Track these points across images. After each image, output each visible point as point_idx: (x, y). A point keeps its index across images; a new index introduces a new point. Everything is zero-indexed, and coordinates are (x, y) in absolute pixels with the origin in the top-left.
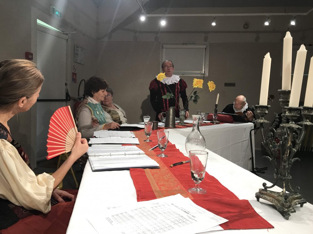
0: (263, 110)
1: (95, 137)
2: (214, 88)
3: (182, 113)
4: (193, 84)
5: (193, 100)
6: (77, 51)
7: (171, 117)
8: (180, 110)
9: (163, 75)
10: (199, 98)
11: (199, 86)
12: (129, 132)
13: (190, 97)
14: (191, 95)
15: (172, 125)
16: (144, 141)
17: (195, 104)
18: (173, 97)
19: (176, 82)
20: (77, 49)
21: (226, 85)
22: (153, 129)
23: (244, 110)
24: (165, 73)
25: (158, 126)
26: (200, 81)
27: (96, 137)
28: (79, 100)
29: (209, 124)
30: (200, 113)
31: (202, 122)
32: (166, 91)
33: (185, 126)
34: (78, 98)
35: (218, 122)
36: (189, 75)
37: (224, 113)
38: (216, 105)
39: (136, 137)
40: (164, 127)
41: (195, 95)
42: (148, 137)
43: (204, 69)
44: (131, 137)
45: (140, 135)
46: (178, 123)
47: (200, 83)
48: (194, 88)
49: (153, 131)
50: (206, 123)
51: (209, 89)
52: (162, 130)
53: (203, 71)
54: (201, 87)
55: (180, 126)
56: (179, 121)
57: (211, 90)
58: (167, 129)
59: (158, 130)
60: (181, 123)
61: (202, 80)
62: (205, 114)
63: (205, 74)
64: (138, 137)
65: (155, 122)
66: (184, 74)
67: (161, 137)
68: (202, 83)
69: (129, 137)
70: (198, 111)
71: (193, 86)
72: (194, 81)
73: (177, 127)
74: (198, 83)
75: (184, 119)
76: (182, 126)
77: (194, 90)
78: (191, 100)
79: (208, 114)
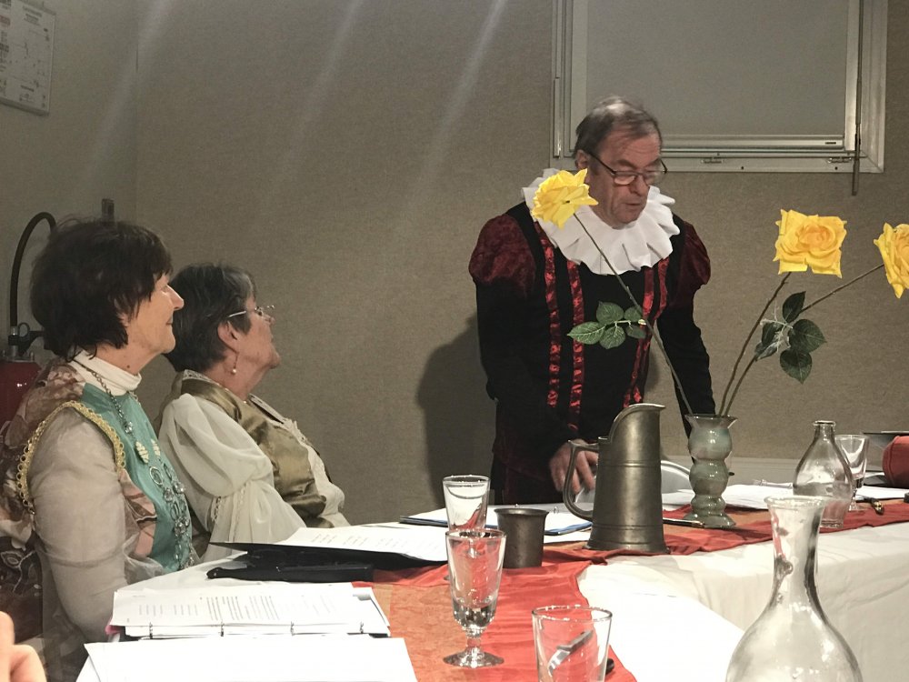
1: (122, 634)
3: (708, 440)
4: (774, 251)
5: (778, 352)
7: (633, 473)
8: (692, 420)
10: (822, 340)
11: (811, 261)
12: (346, 588)
13: (759, 333)
14: (765, 320)
15: (637, 528)
16: (446, 660)
17: (795, 381)
22: (509, 564)
25: (545, 548)
26: (824, 229)
27: (128, 632)
29: (893, 510)
30: (831, 437)
36: (750, 166)
39: (392, 633)
40: (584, 548)
41: (793, 323)
42: (472, 636)
43: (858, 124)
44: (362, 633)
45: (421, 613)
46: (684, 508)
47: (823, 239)
48: (784, 273)
49: (509, 585)
50: (877, 504)
51: (890, 276)
52: (571, 578)
53: (848, 132)
54: (828, 268)
55: (695, 532)
56: (694, 495)
57: (903, 284)
58: (607, 560)
59: (545, 571)
60: (704, 513)
61: (840, 223)
62: (863, 440)
63: (861, 154)
64: (409, 629)
65: (519, 512)
66: (716, 154)
67: (559, 648)
68: (836, 242)
69: (349, 634)
70: (819, 428)
71: (775, 260)
72: (781, 232)
73: (675, 544)
74: (807, 242)
75: (724, 480)
76: (708, 531)
77: (784, 286)
78: (766, 351)
79: (891, 443)
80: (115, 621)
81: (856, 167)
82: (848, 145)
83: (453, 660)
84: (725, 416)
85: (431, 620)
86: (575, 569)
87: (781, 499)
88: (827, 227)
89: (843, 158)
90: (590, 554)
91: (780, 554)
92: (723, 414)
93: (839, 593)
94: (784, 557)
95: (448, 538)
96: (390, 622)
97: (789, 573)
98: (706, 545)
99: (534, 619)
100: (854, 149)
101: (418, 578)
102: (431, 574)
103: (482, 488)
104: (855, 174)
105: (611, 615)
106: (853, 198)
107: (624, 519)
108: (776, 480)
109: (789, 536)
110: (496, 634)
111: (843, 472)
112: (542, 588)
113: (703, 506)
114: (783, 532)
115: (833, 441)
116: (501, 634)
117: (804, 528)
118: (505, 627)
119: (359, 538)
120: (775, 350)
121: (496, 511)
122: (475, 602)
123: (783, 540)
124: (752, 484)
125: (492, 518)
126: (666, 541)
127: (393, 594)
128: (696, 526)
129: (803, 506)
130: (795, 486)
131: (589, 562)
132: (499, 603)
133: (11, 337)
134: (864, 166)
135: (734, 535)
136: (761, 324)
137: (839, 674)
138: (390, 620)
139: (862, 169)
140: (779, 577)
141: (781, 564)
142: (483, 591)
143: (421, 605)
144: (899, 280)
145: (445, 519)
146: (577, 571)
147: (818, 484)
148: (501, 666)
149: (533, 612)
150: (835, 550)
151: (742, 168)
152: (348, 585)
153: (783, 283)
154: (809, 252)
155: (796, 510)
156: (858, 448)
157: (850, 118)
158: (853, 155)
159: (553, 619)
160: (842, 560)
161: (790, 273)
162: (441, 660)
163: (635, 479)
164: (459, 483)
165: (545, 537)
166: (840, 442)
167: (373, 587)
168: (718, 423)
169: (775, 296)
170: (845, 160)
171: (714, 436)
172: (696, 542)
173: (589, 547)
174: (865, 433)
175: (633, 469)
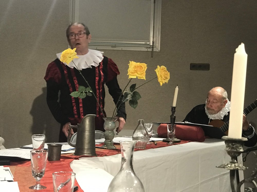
0: (234, 146)
2: (167, 78)
3: (109, 125)
4: (127, 72)
5: (129, 100)
7: (87, 134)
8: (105, 119)
9: (71, 54)
10: (141, 97)
11: (137, 75)
15: (88, 149)
16: (30, 188)
17: (133, 108)
18: (91, 95)
19: (93, 65)
21: (194, 67)
22: (50, 159)
23: (224, 114)
24: (75, 49)
25: (61, 155)
29: (159, 144)
31: (146, 141)
32: (76, 82)
35: (176, 140)
36: (124, 49)
37: (188, 122)
38: (173, 109)
39: (14, 180)
40: (73, 155)
41: (133, 92)
42: (37, 181)
43: (153, 38)
44: (5, 180)
45: (23, 174)
46: (102, 144)
47: (141, 69)
48: (130, 78)
49: (50, 166)
50: (155, 142)
51: (159, 80)
52: (68, 164)
53: (151, 40)
54: (142, 77)
55: (105, 150)
56: (105, 140)
57: (162, 82)
58: (79, 158)
59: (61, 161)
60: (108, 145)
61: (146, 65)
62: (152, 125)
63: (154, 46)
64: (20, 179)
65: (54, 145)
66: (114, 45)
67: (61, 184)
68: (144, 70)
69: (1, 181)
70: (140, 121)
71: (128, 75)
72: (130, 67)
73: (99, 154)
74: (136, 70)
75: (113, 136)
76: (108, 150)
77: (130, 82)
78: (125, 100)
79: (160, 126)
81: (153, 50)
82: (151, 44)
83: (32, 188)
84: (114, 118)
85: (26, 176)
86: (69, 161)
87: (124, 141)
88: (142, 66)
89: (149, 47)
90: (74, 157)
93: (143, 167)
94: (124, 158)
95: (31, 153)
96: (14, 177)
97: (126, 162)
98: (108, 154)
99: (53, 176)
100: (152, 45)
101: (23, 164)
102: (28, 163)
103: (43, 138)
104: (152, 52)
105: (75, 174)
106: (152, 58)
107: (84, 147)
108: (128, 136)
109: (126, 152)
110: (45, 180)
111: (146, 133)
112: (60, 166)
113: (107, 143)
115: (143, 125)
117: (130, 149)
118: (48, 178)
119: (7, 152)
120: (128, 100)
121: (47, 145)
122: (38, 171)
123: (124, 152)
124: (121, 137)
125: (46, 146)
126: (96, 153)
127: (16, 169)
128: (105, 149)
130: (133, 137)
131: (74, 159)
132: (45, 171)
134: (155, 50)
135: (116, 151)
136: (124, 92)
137: (138, 189)
138: (14, 176)
139: (154, 50)
140: (123, 163)
142: (41, 168)
143: (24, 172)
144: (161, 81)
145: (32, 147)
146: (70, 162)
148: (46, 189)
149: (53, 174)
151: (122, 49)
152: (2, 166)
153: (130, 81)
154: (137, 73)
155: (128, 144)
156: (150, 127)
157: (151, 36)
158: (152, 46)
159: (59, 175)
160: (144, 158)
161: (132, 78)
162: (28, 188)
163: (88, 135)
164: (37, 137)
165: (61, 152)
166: (146, 125)
167: (10, 167)
168: (112, 120)
169: (128, 85)
170: (150, 48)
171: (111, 124)
172: (105, 153)
173: (74, 155)
174: (153, 123)
175: (87, 133)
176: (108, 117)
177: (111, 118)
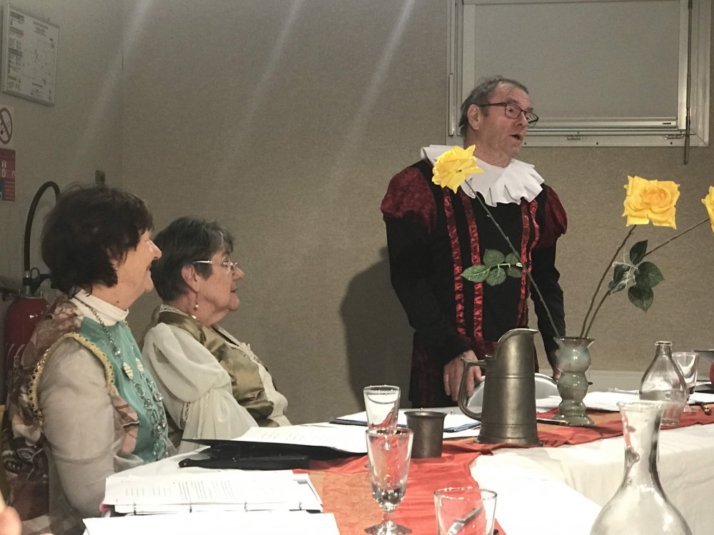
1: (112, 511)
3: (572, 357)
4: (623, 209)
5: (627, 288)
6: (14, 37)
7: (513, 383)
8: (559, 341)
9: (463, 161)
10: (662, 279)
11: (652, 216)
12: (288, 474)
13: (611, 272)
14: (616, 263)
15: (517, 426)
16: (367, 531)
17: (640, 310)
20: (16, 24)
22: (416, 455)
25: (444, 442)
26: (663, 191)
27: (117, 510)
28: (28, 287)
30: (669, 355)
33: (592, 428)
34: (26, 282)
36: (604, 142)
39: (324, 509)
40: (474, 442)
41: (638, 265)
42: (387, 511)
43: (688, 109)
44: (301, 510)
45: (347, 494)
46: (553, 410)
47: (661, 198)
48: (630, 226)
49: (416, 472)
50: (706, 406)
52: (464, 466)
53: (681, 116)
54: (666, 222)
55: (562, 429)
56: (561, 400)
58: (493, 452)
59: (444, 460)
60: (568, 414)
61: (675, 186)
62: (694, 357)
63: (691, 132)
64: (338, 507)
65: (424, 414)
66: (576, 133)
67: (455, 521)
68: (671, 202)
69: (291, 510)
70: (659, 347)
71: (624, 215)
72: (629, 193)
73: (545, 439)
74: (648, 202)
75: (584, 388)
76: (572, 428)
77: (631, 235)
78: (617, 287)
80: (107, 501)
81: (687, 142)
82: (681, 125)
83: (372, 530)
84: (585, 339)
85: (355, 499)
86: (467, 459)
87: (630, 404)
88: (665, 189)
89: (677, 135)
90: (479, 446)
91: (629, 447)
92: (583, 336)
93: (677, 477)
94: (633, 449)
95: (368, 435)
96: (323, 501)
97: (637, 461)
98: (571, 439)
99: (436, 499)
100: (684, 128)
101: (344, 466)
102: (354, 463)
103: (394, 396)
104: (686, 147)
105: (496, 495)
106: (685, 166)
107: (506, 420)
108: (626, 388)
109: (636, 433)
110: (406, 510)
111: (679, 381)
112: (442, 474)
113: (568, 408)
114: (632, 429)
115: (670, 357)
116: (409, 510)
117: (648, 426)
118: (412, 504)
119: (298, 435)
120: (624, 286)
121: (405, 413)
122: (389, 485)
123: (632, 435)
124: (605, 390)
125: (402, 419)
126: (539, 436)
127: (325, 479)
128: (563, 424)
129: (647, 409)
130: (641, 393)
131: (478, 453)
132: (408, 486)
133: (25, 279)
134: (693, 142)
135: (592, 431)
136: (613, 265)
138: (323, 499)
139: (692, 144)
140: (628, 465)
141: (630, 455)
142: (396, 477)
143: (347, 487)
145: (366, 420)
146: (469, 460)
147: (659, 391)
149: (435, 493)
150: (673, 443)
151: (597, 143)
152: (290, 472)
153: (630, 233)
154: (651, 209)
155: (641, 412)
156: (690, 363)
157: (681, 104)
158: (684, 133)
159: (451, 498)
160: (678, 450)
161: (635, 225)
162: (363, 531)
163: (514, 388)
164: (376, 392)
165: (444, 433)
166: (676, 358)
167: (309, 474)
168: (580, 344)
169: (624, 243)
170: (678, 137)
171: (576, 354)
172: (562, 437)
173: (478, 442)
174: (696, 351)
175: (513, 380)
176: (569, 336)
177: (577, 338)
